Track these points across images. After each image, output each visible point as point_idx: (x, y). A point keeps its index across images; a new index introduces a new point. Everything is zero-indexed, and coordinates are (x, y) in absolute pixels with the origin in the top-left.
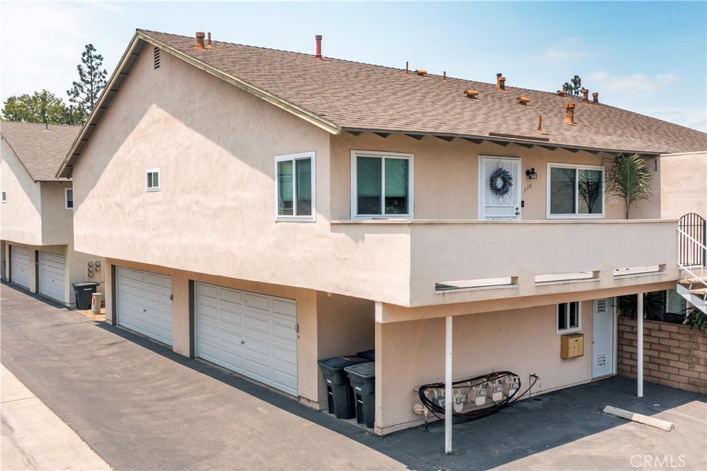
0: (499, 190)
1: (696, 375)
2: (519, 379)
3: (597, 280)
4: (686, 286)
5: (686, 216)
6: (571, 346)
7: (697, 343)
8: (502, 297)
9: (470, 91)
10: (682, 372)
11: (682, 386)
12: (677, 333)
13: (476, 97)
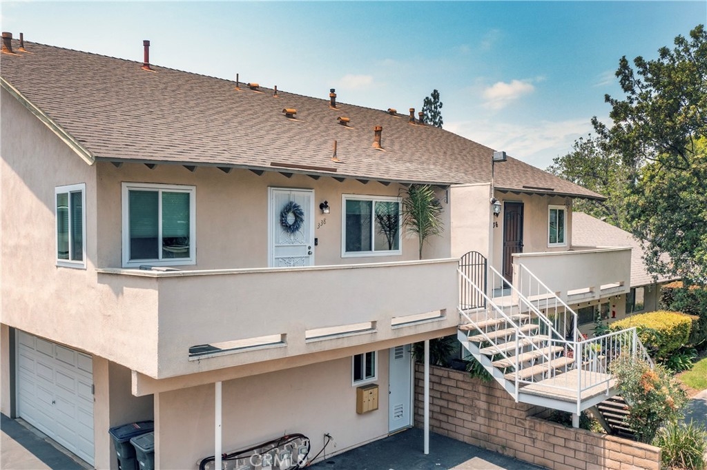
0: (290, 226)
1: (477, 427)
2: (309, 442)
3: (374, 331)
4: (465, 332)
5: (467, 255)
6: (365, 399)
7: (478, 392)
8: (268, 358)
9: (288, 110)
10: (466, 424)
11: (467, 440)
12: (462, 381)
13: (294, 115)
